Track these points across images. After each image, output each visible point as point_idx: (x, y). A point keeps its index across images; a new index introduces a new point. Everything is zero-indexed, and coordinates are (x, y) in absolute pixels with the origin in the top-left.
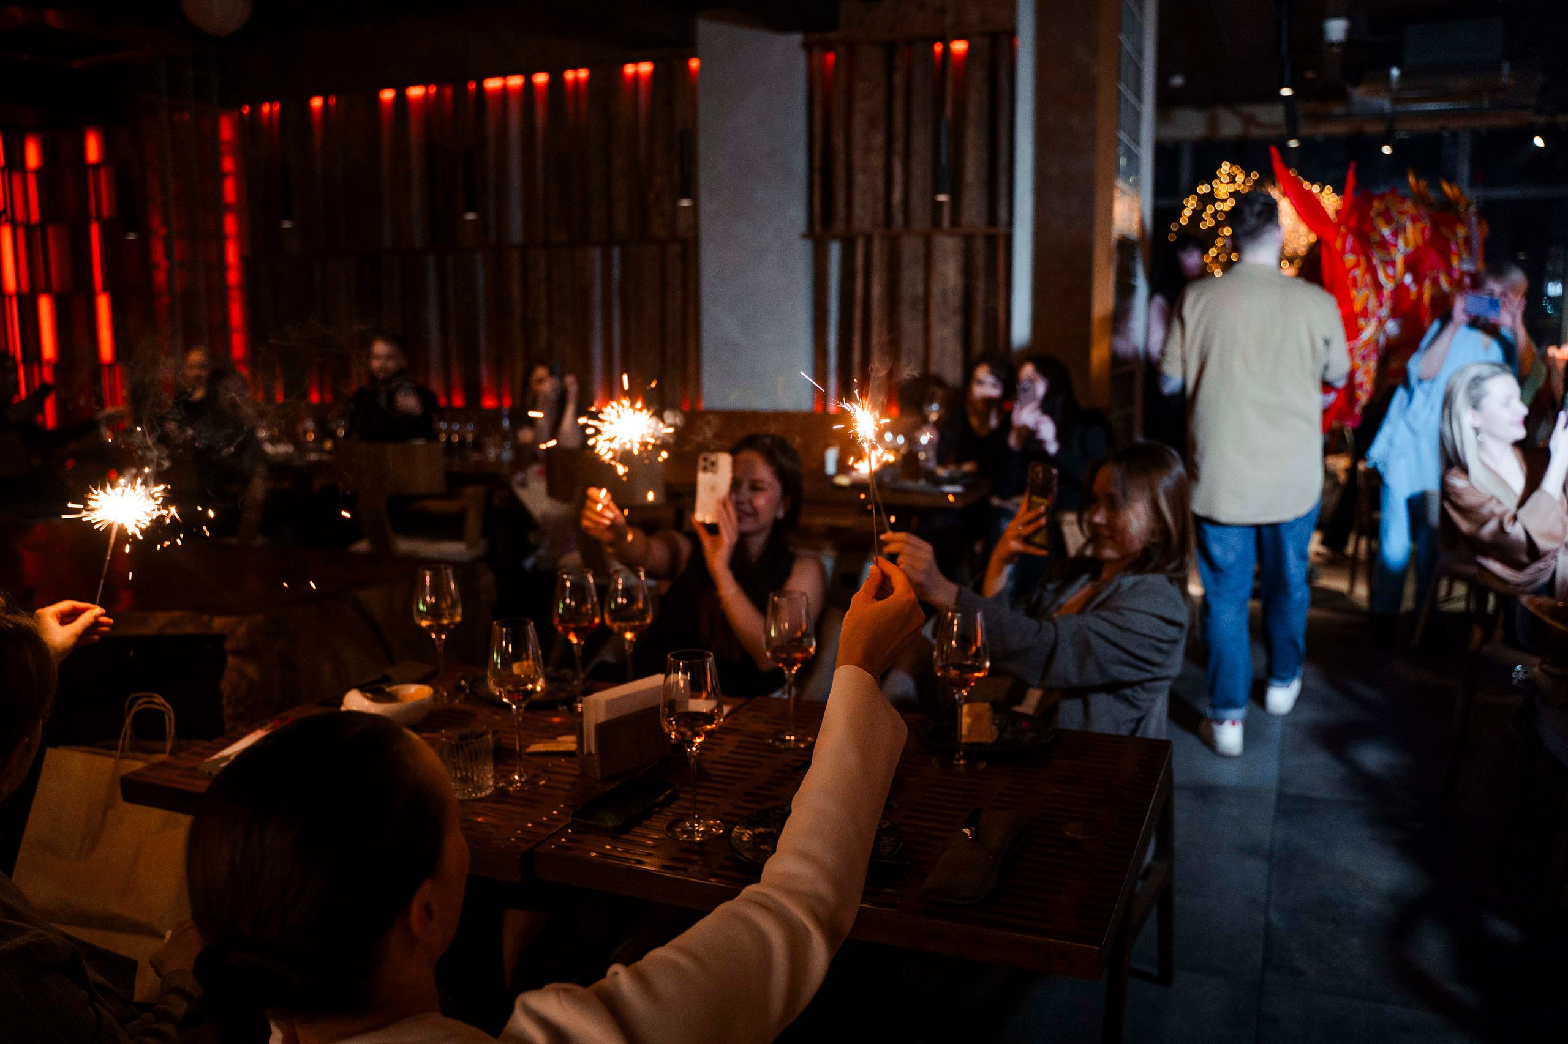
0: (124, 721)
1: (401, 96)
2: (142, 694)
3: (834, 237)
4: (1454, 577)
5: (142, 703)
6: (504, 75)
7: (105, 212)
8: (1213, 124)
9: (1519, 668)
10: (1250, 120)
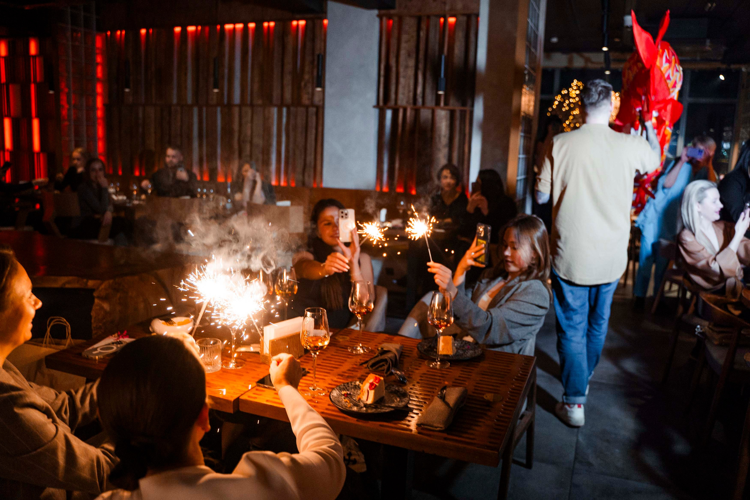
0: (46, 330)
1: (184, 30)
2: (55, 317)
3: (389, 108)
4: (673, 282)
5: (55, 322)
6: (234, 23)
7: (38, 79)
8: (570, 61)
9: (699, 326)
10: (587, 60)
